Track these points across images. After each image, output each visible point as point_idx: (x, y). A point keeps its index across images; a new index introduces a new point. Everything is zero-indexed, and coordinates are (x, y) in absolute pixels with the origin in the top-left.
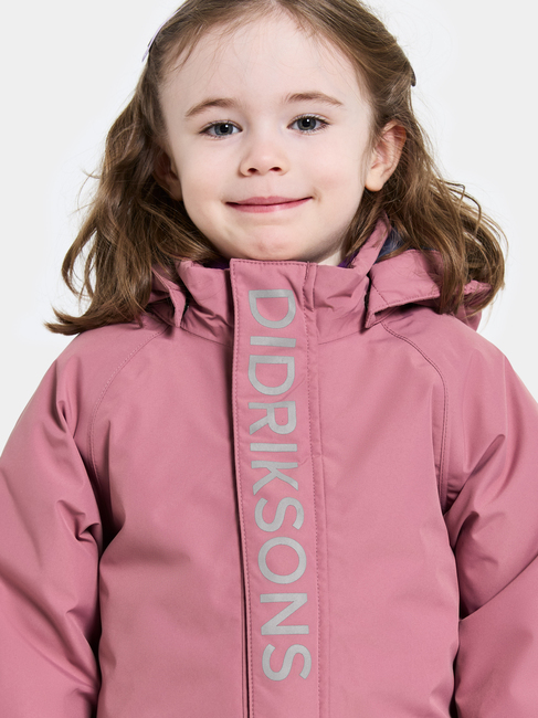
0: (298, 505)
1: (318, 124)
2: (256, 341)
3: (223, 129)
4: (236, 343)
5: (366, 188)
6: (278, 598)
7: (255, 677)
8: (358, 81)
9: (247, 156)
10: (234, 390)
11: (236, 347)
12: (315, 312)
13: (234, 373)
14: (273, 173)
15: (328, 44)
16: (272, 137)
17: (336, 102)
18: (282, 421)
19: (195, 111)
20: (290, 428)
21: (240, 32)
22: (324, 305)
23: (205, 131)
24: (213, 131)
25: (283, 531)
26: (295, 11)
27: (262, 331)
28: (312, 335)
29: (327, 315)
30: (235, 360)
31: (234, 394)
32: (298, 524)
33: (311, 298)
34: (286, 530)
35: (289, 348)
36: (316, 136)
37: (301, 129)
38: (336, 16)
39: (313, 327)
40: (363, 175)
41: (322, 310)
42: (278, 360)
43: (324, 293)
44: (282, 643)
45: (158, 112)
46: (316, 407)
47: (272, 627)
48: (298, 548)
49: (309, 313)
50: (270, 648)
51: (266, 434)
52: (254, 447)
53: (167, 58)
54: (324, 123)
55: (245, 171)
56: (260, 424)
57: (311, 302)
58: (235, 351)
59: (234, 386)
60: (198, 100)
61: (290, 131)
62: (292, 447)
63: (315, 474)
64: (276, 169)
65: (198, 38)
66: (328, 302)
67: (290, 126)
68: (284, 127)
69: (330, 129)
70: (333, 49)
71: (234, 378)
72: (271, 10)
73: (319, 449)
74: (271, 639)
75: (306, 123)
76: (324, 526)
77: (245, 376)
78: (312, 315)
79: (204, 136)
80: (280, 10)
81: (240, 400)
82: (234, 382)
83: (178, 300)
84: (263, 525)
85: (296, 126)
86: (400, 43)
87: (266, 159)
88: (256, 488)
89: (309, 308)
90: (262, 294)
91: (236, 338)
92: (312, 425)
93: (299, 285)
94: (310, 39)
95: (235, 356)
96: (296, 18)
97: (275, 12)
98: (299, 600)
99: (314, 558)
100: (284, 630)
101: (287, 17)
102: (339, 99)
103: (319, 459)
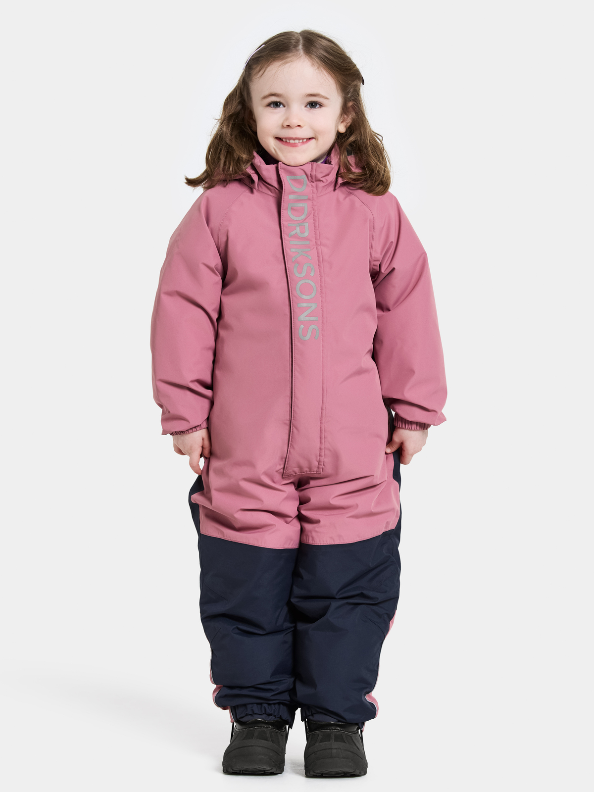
0: (312, 267)
1: (318, 106)
2: (291, 197)
3: (276, 104)
4: (283, 198)
5: (338, 131)
6: (304, 305)
7: (295, 339)
8: (337, 88)
9: (287, 119)
10: (282, 218)
11: (283, 200)
12: (315, 183)
13: (282, 211)
14: (298, 127)
15: (324, 72)
16: (298, 112)
17: (327, 98)
18: (302, 232)
19: (265, 97)
20: (306, 234)
21: (287, 65)
22: (320, 181)
23: (269, 105)
24: (272, 106)
25: (306, 277)
26: (310, 57)
27: (294, 193)
28: (314, 193)
29: (321, 184)
30: (282, 205)
31: (282, 220)
32: (312, 274)
33: (314, 178)
34: (307, 276)
35: (305, 200)
36: (317, 111)
37: (311, 107)
38: (329, 59)
39: (315, 189)
40: (337, 126)
41: (318, 183)
42: (300, 205)
43: (319, 176)
44: (307, 324)
45: (249, 93)
46: (317, 225)
47: (303, 317)
48: (313, 284)
49: (313, 184)
50: (302, 326)
51: (296, 237)
52: (292, 243)
53: (254, 72)
54: (321, 105)
55: (285, 126)
56: (293, 233)
57: (313, 179)
58: (282, 201)
59: (282, 216)
60: (267, 93)
61: (306, 108)
62: (308, 243)
63: (318, 253)
64: (299, 126)
65: (268, 66)
66: (321, 179)
67: (306, 106)
68: (303, 107)
69: (323, 108)
70: (326, 74)
71: (282, 213)
72: (301, 57)
73: (319, 243)
74: (302, 322)
75: (313, 105)
76: (323, 275)
77: (286, 213)
78: (314, 184)
79: (268, 108)
80: (304, 57)
81: (284, 223)
82: (282, 215)
83: (255, 177)
84: (297, 275)
85: (308, 106)
86: (358, 66)
87: (294, 121)
88: (294, 259)
89: (313, 182)
90: (293, 177)
91: (283, 196)
92: (315, 233)
93: (309, 173)
94: (317, 71)
95: (282, 203)
96: (311, 61)
97: (302, 57)
98: (313, 306)
99: (319, 289)
100: (307, 319)
101: (307, 61)
102: (328, 97)
103: (319, 247)
